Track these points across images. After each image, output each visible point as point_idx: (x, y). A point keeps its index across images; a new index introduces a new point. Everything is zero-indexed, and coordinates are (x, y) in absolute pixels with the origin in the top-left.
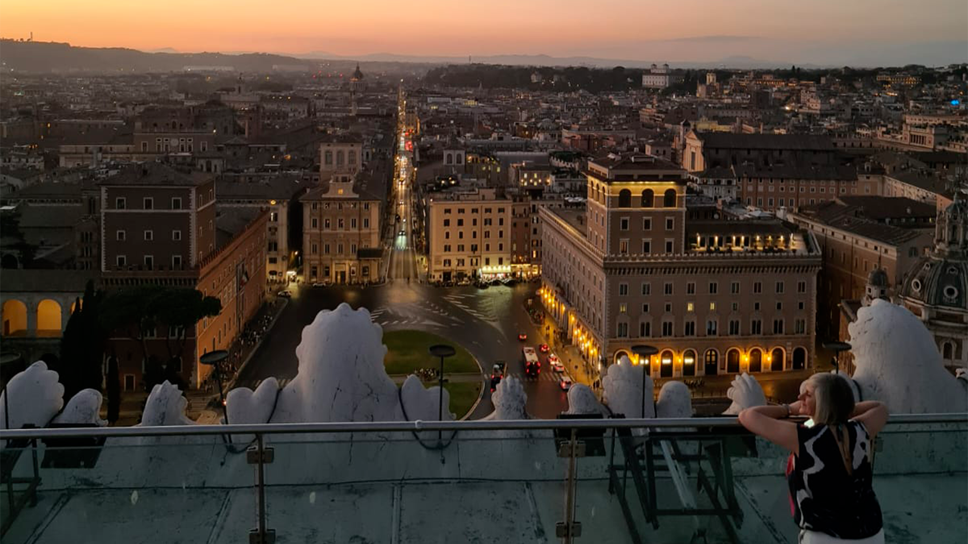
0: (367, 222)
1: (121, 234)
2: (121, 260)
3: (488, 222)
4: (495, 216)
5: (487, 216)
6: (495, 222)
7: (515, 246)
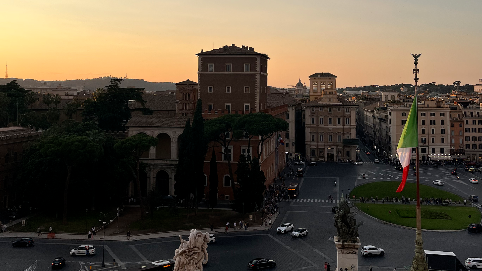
0: (348, 120)
1: (211, 89)
2: (210, 106)
3: (433, 122)
4: (438, 119)
5: (432, 118)
6: (438, 123)
7: (453, 140)
